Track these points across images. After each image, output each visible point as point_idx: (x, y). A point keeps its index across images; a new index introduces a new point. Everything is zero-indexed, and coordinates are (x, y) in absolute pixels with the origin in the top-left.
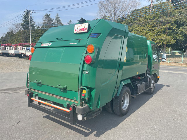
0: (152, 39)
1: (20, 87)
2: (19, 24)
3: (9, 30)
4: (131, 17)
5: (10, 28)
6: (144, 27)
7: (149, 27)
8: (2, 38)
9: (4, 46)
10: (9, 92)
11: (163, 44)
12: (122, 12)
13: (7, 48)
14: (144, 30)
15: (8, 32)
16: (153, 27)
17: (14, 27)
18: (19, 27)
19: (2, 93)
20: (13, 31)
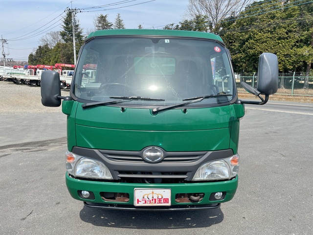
0: (284, 55)
1: (50, 140)
2: (58, 32)
3: (41, 43)
4: (246, 16)
5: (43, 40)
6: (271, 32)
7: (280, 34)
8: (31, 55)
9: (33, 68)
10: (29, 149)
11: (305, 64)
12: (230, 7)
13: (38, 72)
14: (271, 38)
15: (40, 47)
16: (287, 33)
17: (50, 38)
18: (58, 38)
19: (17, 150)
20: (47, 45)
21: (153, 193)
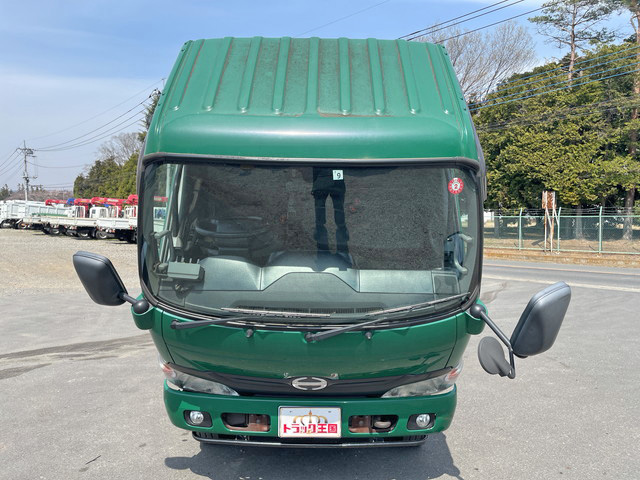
0: (579, 174)
1: (121, 340)
2: (134, 134)
3: (101, 154)
4: (499, 100)
5: (105, 150)
6: (550, 131)
7: (567, 134)
8: (80, 179)
9: (83, 204)
10: (84, 355)
11: (621, 190)
12: (467, 84)
13: (94, 212)
14: (549, 141)
15: (98, 163)
16: (581, 133)
17: (118, 145)
18: (134, 145)
19: (61, 357)
20: (112, 158)
21: (310, 413)
